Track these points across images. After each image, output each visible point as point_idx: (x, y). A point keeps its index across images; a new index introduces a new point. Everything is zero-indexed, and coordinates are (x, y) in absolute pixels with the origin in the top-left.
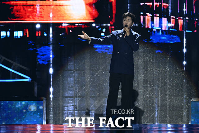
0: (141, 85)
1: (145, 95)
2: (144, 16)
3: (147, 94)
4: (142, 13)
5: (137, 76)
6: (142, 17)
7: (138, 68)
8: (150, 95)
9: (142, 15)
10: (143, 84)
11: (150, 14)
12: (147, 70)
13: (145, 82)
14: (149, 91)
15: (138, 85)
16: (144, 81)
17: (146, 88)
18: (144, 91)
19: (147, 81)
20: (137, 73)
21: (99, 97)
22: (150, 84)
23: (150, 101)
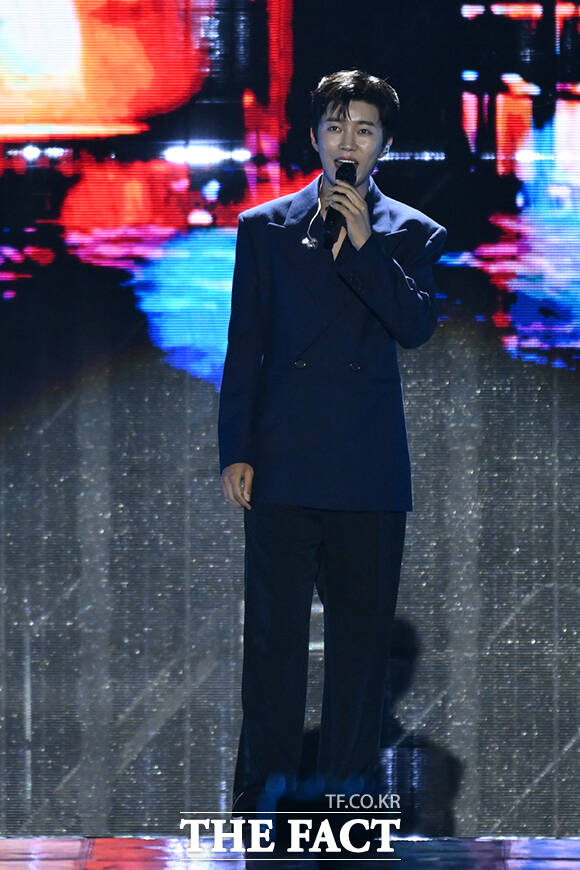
0: (464, 570)
1: (492, 637)
2: (486, 98)
3: (506, 634)
4: (470, 76)
5: (440, 508)
6: (470, 100)
7: (442, 453)
8: (524, 635)
9: (470, 87)
10: (480, 565)
11: (527, 79)
12: (505, 469)
13: (494, 548)
14: (518, 610)
15: (446, 570)
16: (486, 540)
17: (495, 592)
18: (488, 611)
19: (507, 541)
20: (437, 488)
21: (173, 649)
22: (523, 562)
23: (523, 679)
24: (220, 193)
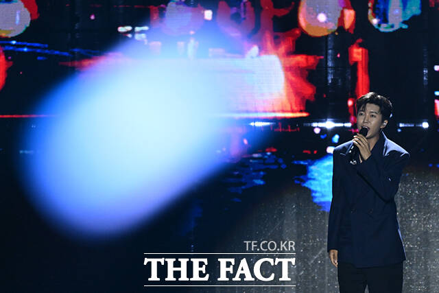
4: (438, 93)
6: (438, 103)
9: (438, 97)
24: (339, 139)
